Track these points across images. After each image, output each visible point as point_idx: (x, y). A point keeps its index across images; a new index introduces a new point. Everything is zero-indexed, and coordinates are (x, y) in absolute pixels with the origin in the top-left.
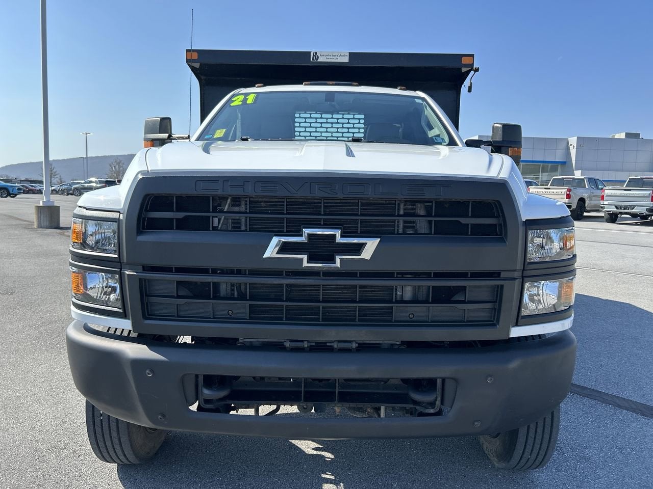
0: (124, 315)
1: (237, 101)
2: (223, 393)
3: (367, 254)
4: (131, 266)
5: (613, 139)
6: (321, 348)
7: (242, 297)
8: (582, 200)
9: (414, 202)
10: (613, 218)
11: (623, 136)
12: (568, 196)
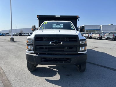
0: (33, 51)
1: (45, 23)
2: (45, 60)
3: (61, 44)
4: (34, 45)
5: (108, 25)
6: (56, 54)
7: (47, 49)
8: (102, 36)
9: (67, 38)
10: (107, 39)
11: (110, 25)
12: (99, 36)
